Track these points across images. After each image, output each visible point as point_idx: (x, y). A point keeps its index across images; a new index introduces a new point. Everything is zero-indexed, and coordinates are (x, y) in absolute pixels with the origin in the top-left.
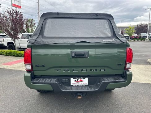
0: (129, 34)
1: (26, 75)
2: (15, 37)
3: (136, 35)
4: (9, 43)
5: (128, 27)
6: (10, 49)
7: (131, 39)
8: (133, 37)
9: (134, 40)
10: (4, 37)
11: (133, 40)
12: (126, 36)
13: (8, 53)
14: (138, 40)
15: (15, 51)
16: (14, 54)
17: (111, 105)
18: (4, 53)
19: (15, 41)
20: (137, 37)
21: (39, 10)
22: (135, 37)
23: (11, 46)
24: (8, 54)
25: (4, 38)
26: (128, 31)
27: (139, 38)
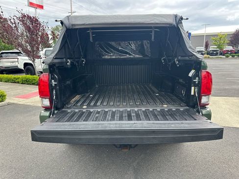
0: (219, 46)
1: (42, 115)
2: (33, 54)
3: (230, 48)
4: (26, 65)
5: (217, 35)
6: (28, 74)
7: (221, 54)
8: (225, 51)
9: (227, 57)
10: (19, 55)
11: (224, 57)
12: (212, 50)
13: (24, 79)
14: (233, 56)
15: (34, 76)
16: (34, 82)
17: (178, 161)
18: (19, 80)
19: (34, 61)
20: (231, 51)
21: (71, 10)
22: (228, 51)
23: (29, 68)
24: (25, 81)
25: (18, 57)
26: (216, 41)
27: (236, 53)
